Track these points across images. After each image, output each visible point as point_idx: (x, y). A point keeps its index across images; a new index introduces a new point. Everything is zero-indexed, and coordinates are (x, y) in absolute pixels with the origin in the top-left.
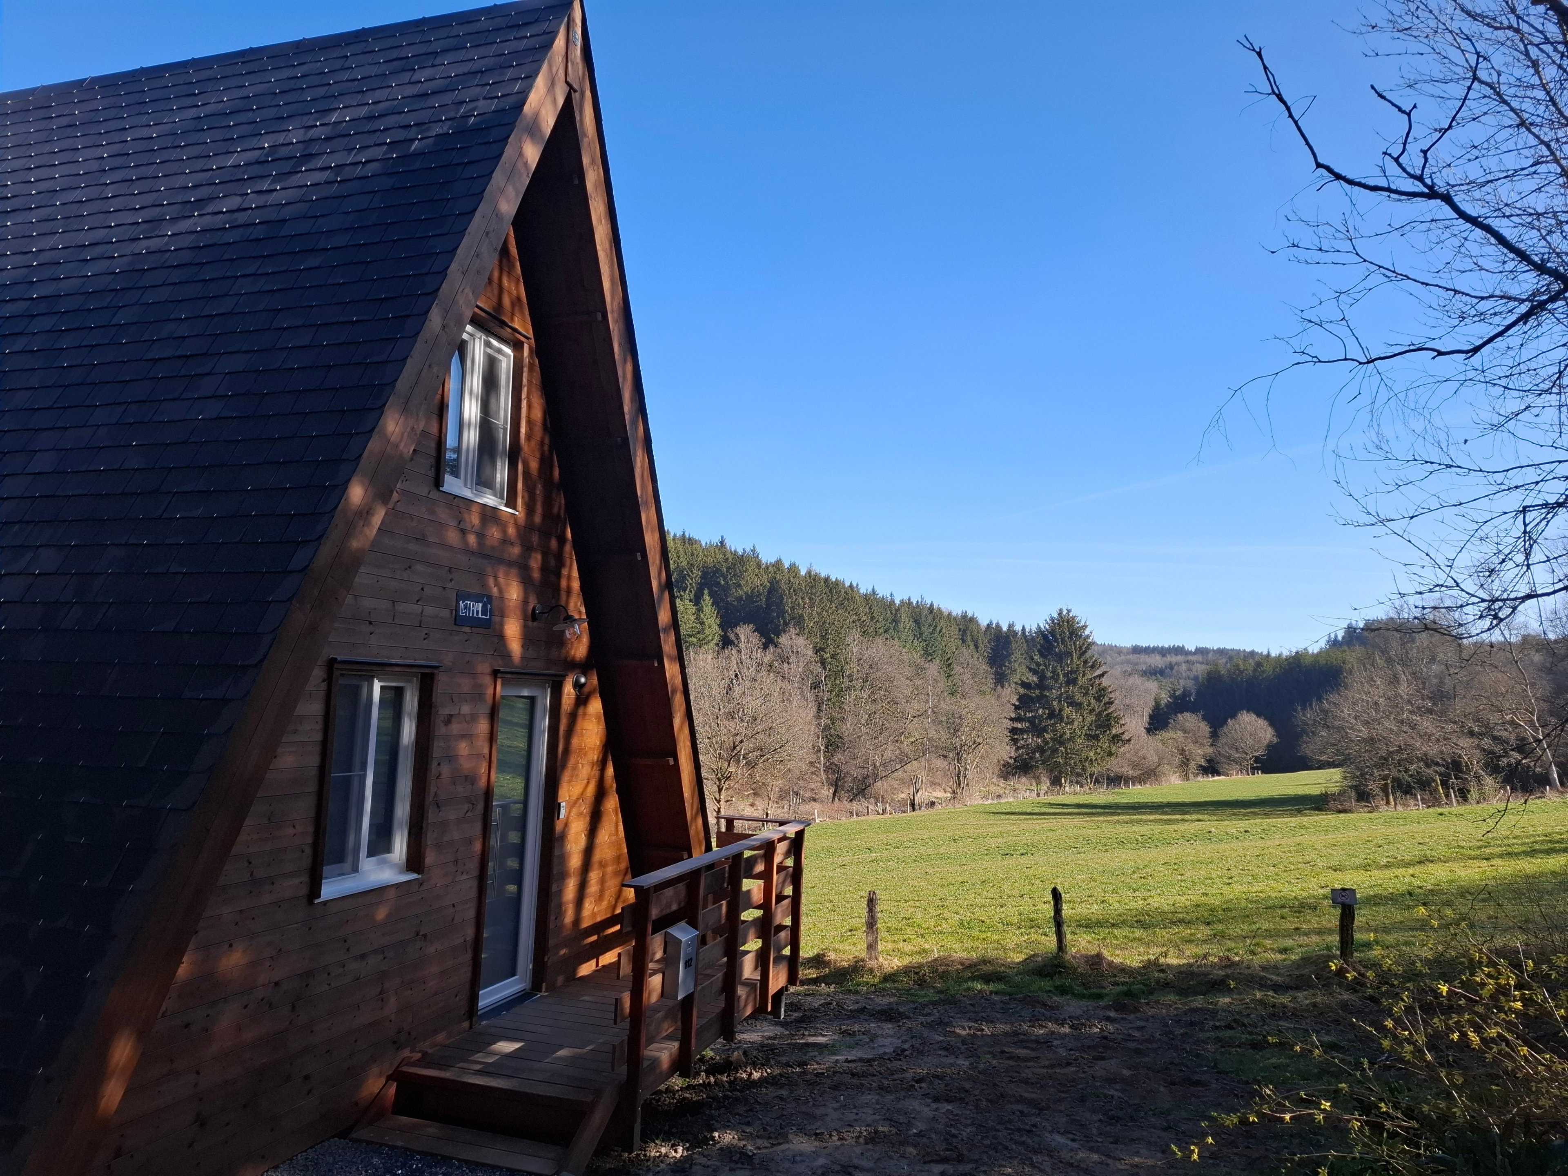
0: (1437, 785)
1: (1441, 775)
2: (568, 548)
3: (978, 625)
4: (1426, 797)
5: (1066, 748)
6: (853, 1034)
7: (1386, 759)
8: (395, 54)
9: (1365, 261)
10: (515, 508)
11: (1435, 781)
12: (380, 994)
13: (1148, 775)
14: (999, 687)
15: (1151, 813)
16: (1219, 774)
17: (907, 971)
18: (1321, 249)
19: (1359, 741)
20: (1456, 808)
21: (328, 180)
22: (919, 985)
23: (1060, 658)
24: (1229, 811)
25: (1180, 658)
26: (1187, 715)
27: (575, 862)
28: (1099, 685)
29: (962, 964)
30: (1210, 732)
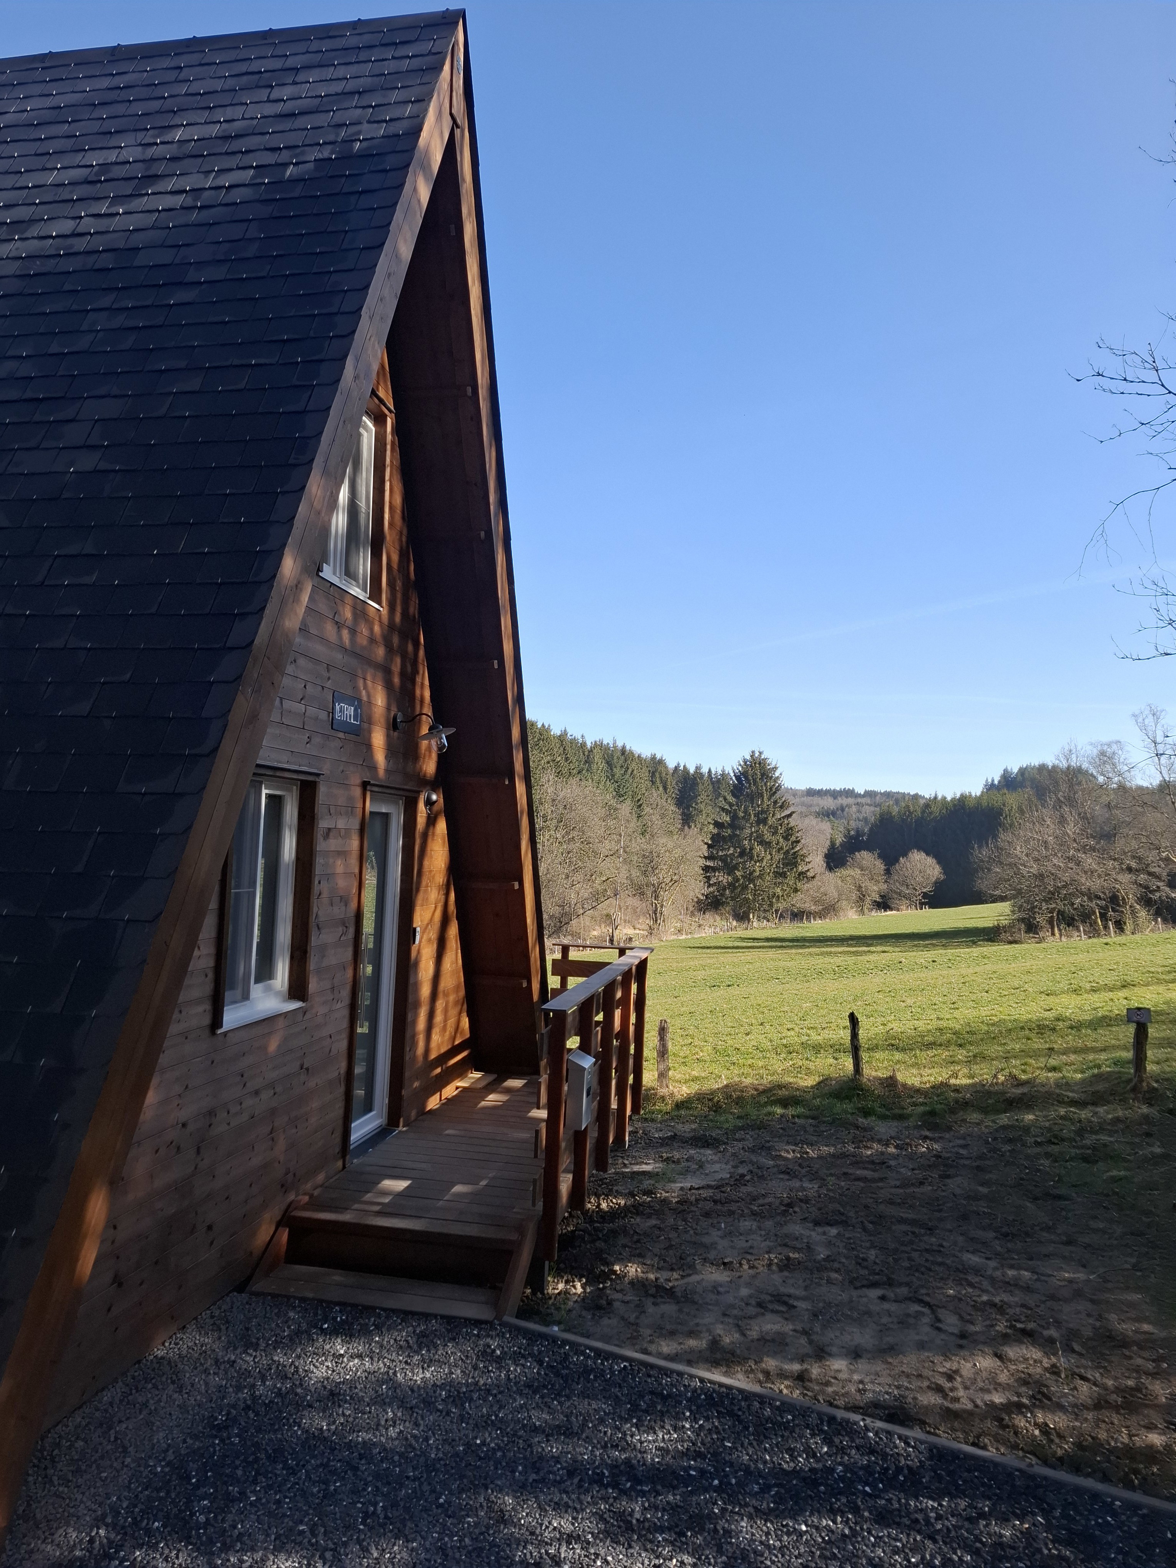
0: (1096, 918)
1: (1101, 908)
2: (422, 653)
3: (666, 767)
4: (1086, 929)
5: (755, 886)
6: (678, 1162)
7: (1053, 894)
8: (243, 67)
9: (1170, 392)
10: (380, 603)
11: (1094, 913)
12: (271, 1133)
13: (828, 910)
14: (686, 827)
15: (837, 946)
16: (891, 909)
17: (700, 1097)
18: (1125, 380)
19: (1030, 876)
20: (1114, 938)
21: (185, 205)
22: (714, 1111)
23: (752, 798)
24: (909, 943)
25: (850, 801)
26: (865, 854)
27: (425, 991)
28: (788, 824)
29: (756, 1090)
30: (885, 870)
